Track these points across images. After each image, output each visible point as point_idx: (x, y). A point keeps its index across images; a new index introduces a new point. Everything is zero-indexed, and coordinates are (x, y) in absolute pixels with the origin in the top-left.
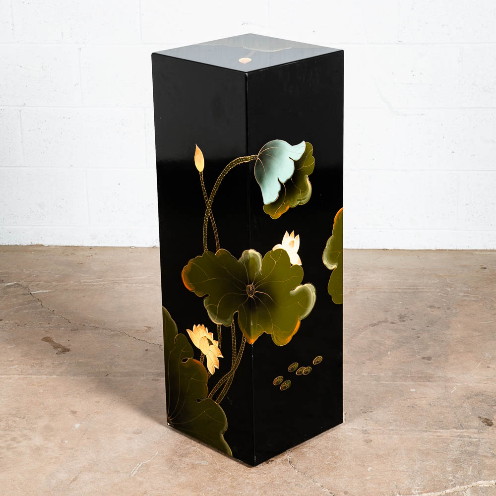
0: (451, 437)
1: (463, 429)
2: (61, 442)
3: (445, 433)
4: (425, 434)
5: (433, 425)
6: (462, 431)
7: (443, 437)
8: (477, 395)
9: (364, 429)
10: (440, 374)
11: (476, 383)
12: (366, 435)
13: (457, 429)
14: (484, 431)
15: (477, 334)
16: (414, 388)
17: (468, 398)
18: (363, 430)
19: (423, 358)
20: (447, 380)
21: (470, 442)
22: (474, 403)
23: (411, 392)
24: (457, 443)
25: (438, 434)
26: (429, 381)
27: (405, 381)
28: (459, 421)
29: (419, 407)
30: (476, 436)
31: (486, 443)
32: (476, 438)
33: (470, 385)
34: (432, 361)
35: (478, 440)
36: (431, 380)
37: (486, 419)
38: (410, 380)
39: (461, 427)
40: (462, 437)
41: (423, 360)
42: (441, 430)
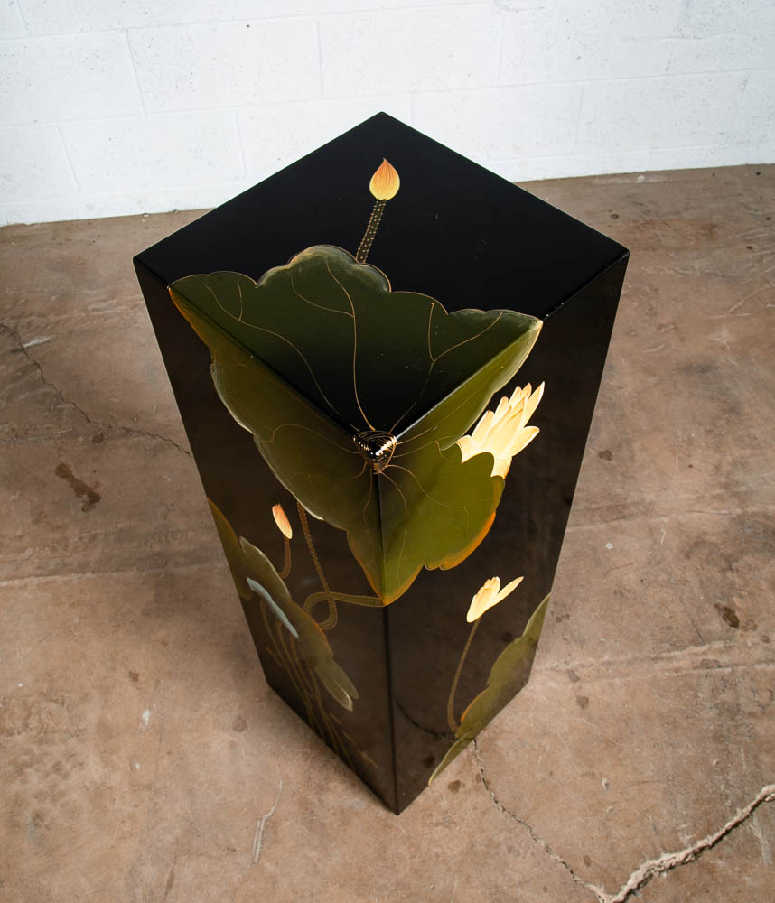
0: (695, 668)
1: (703, 643)
2: (129, 769)
3: (683, 659)
4: (658, 666)
5: (662, 642)
6: (704, 648)
7: (684, 672)
8: (697, 544)
9: (569, 667)
10: (634, 497)
11: (686, 511)
12: (578, 684)
13: (696, 645)
14: (733, 643)
15: (652, 380)
16: (610, 540)
17: (688, 556)
18: (568, 671)
19: (601, 455)
20: (648, 510)
21: (723, 679)
22: (699, 566)
23: (607, 550)
24: (706, 684)
25: (675, 664)
26: (624, 517)
27: (592, 522)
28: (693, 621)
29: (629, 591)
30: (724, 659)
31: (743, 676)
32: (727, 666)
33: (681, 517)
34: (613, 462)
35: (729, 669)
36: (626, 512)
37: (726, 609)
38: (597, 517)
39: (700, 639)
40: (706, 664)
41: (602, 460)
42: (676, 653)
